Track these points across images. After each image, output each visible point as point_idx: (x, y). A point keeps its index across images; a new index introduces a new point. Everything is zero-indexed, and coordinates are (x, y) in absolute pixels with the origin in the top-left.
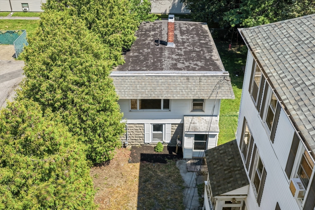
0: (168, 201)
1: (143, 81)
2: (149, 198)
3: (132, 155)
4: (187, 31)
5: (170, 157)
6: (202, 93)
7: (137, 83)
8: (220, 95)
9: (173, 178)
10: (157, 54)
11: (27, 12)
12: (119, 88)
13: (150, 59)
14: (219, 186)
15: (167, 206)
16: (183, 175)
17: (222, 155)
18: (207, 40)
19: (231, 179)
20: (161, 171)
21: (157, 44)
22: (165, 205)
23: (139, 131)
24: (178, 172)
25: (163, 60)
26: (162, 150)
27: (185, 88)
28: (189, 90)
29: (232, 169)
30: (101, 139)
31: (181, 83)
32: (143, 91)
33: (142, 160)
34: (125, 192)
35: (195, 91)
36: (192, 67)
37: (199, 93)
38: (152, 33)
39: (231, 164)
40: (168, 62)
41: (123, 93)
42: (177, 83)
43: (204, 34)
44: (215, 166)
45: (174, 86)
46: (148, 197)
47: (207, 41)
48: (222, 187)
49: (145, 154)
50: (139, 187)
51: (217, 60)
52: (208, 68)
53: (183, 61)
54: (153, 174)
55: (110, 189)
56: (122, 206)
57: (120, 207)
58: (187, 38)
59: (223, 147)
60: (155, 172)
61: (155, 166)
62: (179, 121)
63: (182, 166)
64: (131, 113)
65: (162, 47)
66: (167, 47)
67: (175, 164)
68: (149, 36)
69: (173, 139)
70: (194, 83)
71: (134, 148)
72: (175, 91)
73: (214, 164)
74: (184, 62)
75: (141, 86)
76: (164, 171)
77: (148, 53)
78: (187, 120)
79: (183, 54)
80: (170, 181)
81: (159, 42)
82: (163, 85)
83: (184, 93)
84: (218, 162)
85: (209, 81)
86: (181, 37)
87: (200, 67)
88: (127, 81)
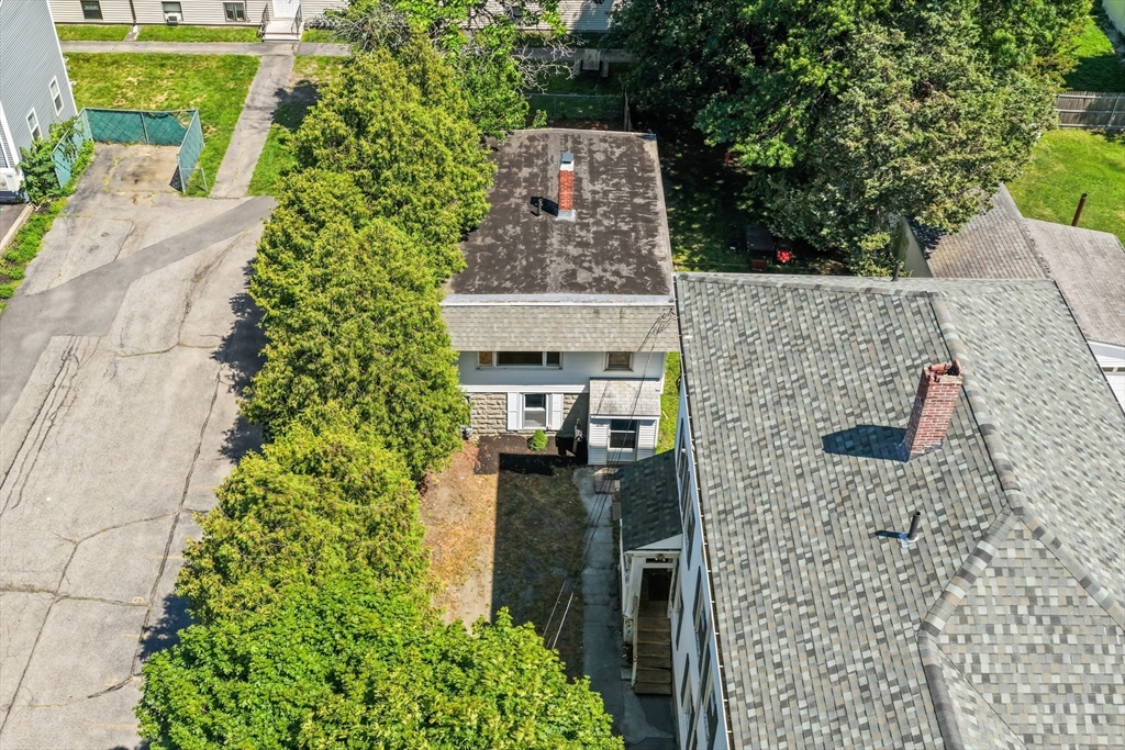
0: (554, 553)
1: (506, 315)
2: (518, 547)
3: (481, 456)
4: (605, 166)
5: (561, 461)
6: (625, 340)
7: (492, 320)
8: (662, 344)
9: (564, 506)
10: (535, 243)
11: (176, 25)
12: (456, 329)
13: (520, 256)
14: (635, 534)
15: (551, 561)
16: (585, 500)
17: (647, 478)
18: (650, 194)
19: (657, 523)
20: (541, 492)
21: (534, 209)
22: (547, 560)
23: (497, 406)
24: (576, 495)
25: (548, 261)
26: (544, 447)
27: (592, 330)
28: (599, 335)
29: (660, 505)
30: (428, 440)
31: (582, 321)
32: (504, 335)
33: (502, 468)
34: (470, 534)
35: (612, 335)
36: (608, 280)
37: (618, 340)
38: (525, 172)
39: (660, 496)
40: (559, 267)
41: (465, 339)
42: (575, 321)
43: (646, 175)
44: (633, 498)
45: (569, 325)
46: (514, 544)
47: (649, 198)
48: (641, 535)
49: (509, 455)
50: (497, 523)
51: (663, 259)
52: (642, 284)
53: (590, 262)
54: (526, 499)
55: (439, 528)
56: (464, 560)
57: (461, 562)
58: (606, 188)
59: (651, 462)
60: (528, 493)
61: (528, 480)
62: (579, 389)
63: (584, 481)
64: (479, 372)
65: (546, 221)
66: (557, 219)
67: (570, 477)
68: (518, 184)
69: (568, 424)
70: (609, 321)
71: (484, 440)
72: (570, 335)
73: (632, 494)
74: (593, 265)
75: (501, 325)
76: (546, 492)
77: (515, 238)
78: (597, 388)
79: (592, 242)
80: (558, 512)
81: (541, 204)
82: (547, 325)
83: (589, 339)
84: (639, 490)
85: (641, 316)
86: (591, 187)
87: (624, 280)
88: (472, 315)
